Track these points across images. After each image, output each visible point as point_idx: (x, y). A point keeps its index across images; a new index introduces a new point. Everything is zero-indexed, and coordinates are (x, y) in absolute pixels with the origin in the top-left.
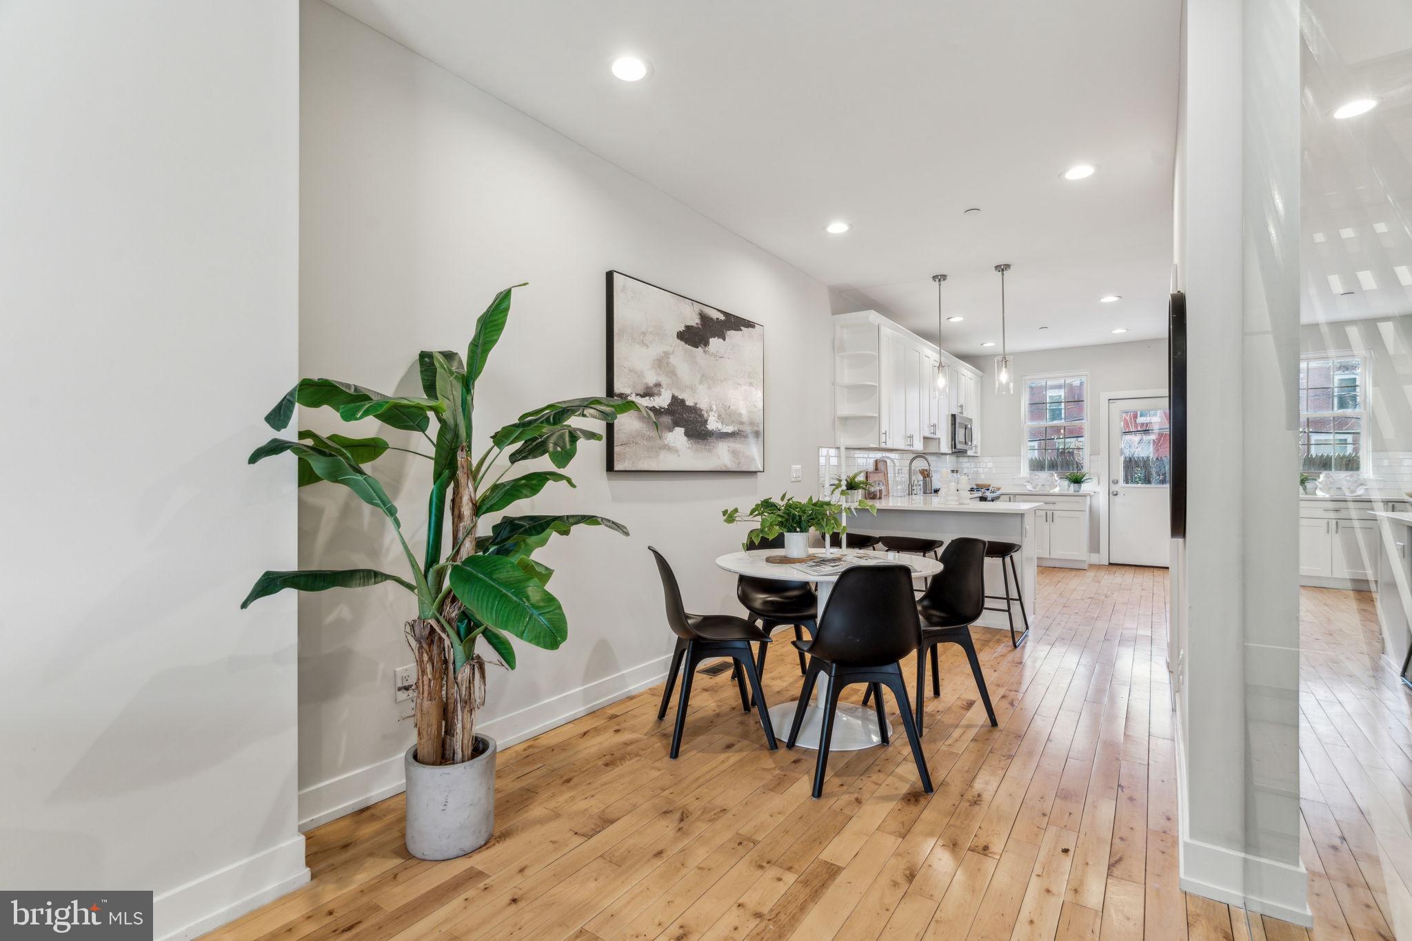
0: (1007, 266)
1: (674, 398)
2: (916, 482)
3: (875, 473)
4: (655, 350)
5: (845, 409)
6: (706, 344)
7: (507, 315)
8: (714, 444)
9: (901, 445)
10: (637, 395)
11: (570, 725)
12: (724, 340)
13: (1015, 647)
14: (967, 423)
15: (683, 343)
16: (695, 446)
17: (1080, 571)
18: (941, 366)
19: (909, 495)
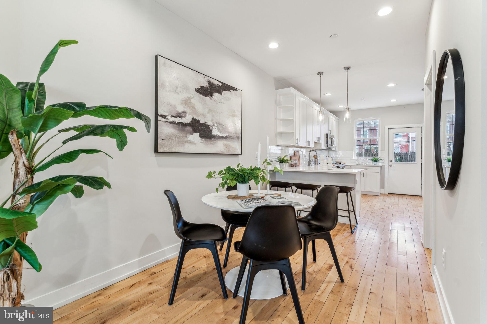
0: (349, 68)
1: (193, 119)
2: (311, 161)
3: (294, 156)
4: (184, 96)
5: (281, 129)
6: (212, 95)
7: (55, 56)
8: (216, 141)
9: (305, 145)
10: (172, 116)
11: (129, 279)
12: (221, 94)
13: (352, 233)
14: (332, 137)
15: (199, 94)
16: (205, 142)
17: (377, 196)
18: (321, 111)
19: (309, 165)
